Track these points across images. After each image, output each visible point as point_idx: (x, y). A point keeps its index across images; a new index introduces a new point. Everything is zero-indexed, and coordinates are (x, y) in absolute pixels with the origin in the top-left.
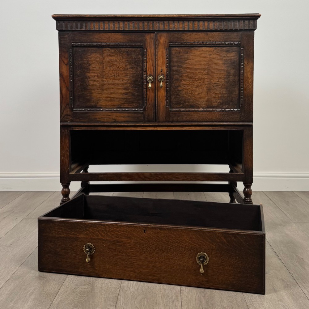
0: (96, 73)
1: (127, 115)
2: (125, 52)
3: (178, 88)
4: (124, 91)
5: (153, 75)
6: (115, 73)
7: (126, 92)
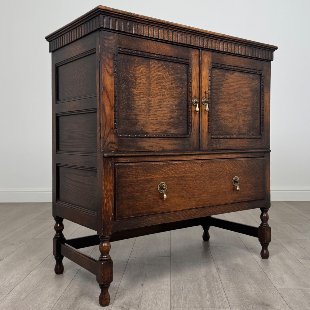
0: (142, 90)
1: (174, 142)
2: (171, 67)
3: (217, 113)
4: (170, 114)
5: (198, 97)
6: (162, 92)
7: (172, 115)
